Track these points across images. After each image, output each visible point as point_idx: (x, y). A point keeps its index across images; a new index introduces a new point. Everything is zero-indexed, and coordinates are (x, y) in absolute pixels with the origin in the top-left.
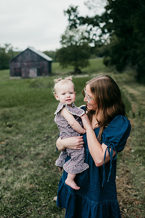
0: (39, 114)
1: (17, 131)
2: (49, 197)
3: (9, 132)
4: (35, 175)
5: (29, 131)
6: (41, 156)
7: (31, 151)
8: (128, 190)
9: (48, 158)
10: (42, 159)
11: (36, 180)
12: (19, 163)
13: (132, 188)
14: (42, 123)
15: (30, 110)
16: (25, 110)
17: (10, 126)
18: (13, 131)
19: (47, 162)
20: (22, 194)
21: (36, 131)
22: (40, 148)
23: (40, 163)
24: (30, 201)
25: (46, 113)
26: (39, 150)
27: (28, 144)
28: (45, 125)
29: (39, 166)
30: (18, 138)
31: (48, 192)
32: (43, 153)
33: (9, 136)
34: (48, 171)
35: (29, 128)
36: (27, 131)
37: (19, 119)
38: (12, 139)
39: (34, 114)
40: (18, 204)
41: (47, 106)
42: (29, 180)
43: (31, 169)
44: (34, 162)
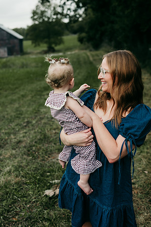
2: (39, 192)
4: (20, 166)
5: (6, 116)
6: (23, 144)
7: (11, 139)
9: (30, 146)
10: (25, 147)
11: (21, 172)
14: (20, 106)
15: (5, 93)
19: (31, 151)
20: (8, 190)
21: (15, 116)
22: (21, 135)
23: (23, 152)
24: (18, 197)
25: (23, 96)
26: (20, 137)
27: (7, 131)
28: (24, 109)
29: (22, 155)
31: (37, 186)
32: (25, 141)
34: (34, 161)
35: (6, 113)
36: (4, 117)
39: (10, 98)
40: (5, 201)
41: (22, 87)
42: (13, 172)
43: (14, 159)
44: (16, 151)
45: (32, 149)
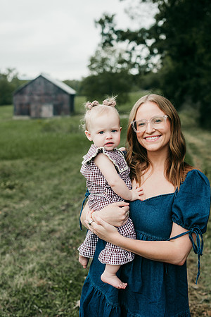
0: (55, 171)
1: (21, 195)
2: (69, 301)
3: (9, 197)
4: (48, 265)
5: (39, 196)
6: (57, 235)
7: (42, 226)
8: (195, 292)
9: (67, 238)
10: (59, 239)
11: (48, 273)
12: (23, 244)
13: (200, 289)
14: (60, 184)
15: (42, 165)
16: (35, 165)
17: (11, 187)
18: (15, 195)
19: (67, 245)
20: (26, 296)
21: (51, 196)
22: (56, 223)
23: (55, 245)
24: (39, 308)
25: (66, 170)
26: (54, 225)
27: (37, 215)
28: (65, 188)
29: (54, 249)
30: (22, 206)
31: (68, 293)
32: (60, 230)
33: (9, 202)
34: (68, 258)
35: (39, 191)
36: (36, 196)
37: (25, 177)
38: (14, 208)
39: (48, 171)
40: (20, 312)
41: (67, 158)
42: (37, 272)
43: (42, 254)
44: (46, 244)
45: (68, 242)
